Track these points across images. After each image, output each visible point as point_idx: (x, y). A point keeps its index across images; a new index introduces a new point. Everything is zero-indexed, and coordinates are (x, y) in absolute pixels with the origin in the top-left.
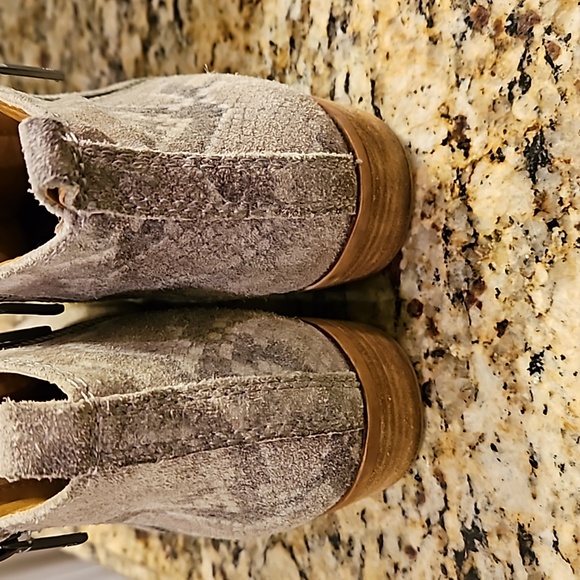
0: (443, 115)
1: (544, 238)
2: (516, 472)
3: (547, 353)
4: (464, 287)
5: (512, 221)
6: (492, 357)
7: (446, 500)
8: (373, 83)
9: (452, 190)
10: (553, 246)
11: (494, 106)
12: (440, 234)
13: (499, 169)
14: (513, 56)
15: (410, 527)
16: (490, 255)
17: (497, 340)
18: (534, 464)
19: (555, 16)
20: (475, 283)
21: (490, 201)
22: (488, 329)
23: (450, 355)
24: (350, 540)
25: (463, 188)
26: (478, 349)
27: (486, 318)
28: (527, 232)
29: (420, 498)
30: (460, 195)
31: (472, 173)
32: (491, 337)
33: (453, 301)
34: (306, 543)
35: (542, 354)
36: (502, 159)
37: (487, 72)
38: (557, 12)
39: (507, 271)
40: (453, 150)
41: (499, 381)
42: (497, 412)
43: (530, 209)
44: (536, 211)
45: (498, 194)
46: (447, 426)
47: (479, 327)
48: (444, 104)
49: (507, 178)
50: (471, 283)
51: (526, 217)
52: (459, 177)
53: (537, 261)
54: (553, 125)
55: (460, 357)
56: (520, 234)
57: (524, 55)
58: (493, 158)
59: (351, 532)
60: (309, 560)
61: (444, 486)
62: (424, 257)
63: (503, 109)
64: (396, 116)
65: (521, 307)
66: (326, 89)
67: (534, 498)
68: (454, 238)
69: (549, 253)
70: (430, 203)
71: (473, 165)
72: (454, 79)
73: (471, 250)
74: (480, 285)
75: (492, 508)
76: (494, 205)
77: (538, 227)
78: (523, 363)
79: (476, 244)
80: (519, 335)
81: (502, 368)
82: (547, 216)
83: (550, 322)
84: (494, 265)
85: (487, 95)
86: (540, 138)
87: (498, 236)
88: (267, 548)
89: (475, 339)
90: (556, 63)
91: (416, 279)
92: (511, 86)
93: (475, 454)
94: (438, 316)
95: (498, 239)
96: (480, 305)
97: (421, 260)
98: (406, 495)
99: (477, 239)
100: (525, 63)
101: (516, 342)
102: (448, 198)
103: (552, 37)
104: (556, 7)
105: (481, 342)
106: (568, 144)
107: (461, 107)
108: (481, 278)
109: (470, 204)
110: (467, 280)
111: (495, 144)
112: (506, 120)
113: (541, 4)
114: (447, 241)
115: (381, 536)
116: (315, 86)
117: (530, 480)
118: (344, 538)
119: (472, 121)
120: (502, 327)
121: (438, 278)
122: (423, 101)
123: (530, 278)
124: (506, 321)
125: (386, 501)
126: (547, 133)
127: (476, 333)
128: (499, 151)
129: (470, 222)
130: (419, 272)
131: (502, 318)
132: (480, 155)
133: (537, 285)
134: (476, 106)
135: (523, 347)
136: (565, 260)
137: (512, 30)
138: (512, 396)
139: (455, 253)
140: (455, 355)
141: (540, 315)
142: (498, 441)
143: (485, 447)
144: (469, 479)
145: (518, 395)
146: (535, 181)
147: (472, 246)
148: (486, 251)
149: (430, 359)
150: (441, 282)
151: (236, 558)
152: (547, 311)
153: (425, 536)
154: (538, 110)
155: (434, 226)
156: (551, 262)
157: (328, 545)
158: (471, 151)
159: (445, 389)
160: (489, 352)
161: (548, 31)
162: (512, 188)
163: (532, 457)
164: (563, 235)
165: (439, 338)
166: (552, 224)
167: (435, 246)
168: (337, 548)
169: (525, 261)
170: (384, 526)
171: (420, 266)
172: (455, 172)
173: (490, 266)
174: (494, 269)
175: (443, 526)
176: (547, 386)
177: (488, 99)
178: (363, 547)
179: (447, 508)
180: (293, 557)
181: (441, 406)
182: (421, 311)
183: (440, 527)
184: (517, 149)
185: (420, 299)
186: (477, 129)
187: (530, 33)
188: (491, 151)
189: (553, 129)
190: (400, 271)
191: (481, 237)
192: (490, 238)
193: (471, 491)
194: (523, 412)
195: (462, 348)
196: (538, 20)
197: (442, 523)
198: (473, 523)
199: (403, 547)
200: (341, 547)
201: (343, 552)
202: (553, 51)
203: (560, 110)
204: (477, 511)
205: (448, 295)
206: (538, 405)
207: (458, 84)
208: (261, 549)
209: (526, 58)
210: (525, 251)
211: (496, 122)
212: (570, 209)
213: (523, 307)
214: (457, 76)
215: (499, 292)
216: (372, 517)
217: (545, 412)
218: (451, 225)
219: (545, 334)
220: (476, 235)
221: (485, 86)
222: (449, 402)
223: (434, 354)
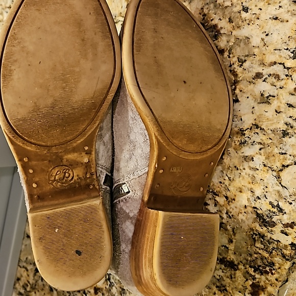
2: (277, 27)
3: (243, 5)
4: (214, 33)
5: (202, 8)
6: (238, 27)
7: (280, 64)
15: (287, 86)
16: (208, 19)
17: (233, 24)
18: (276, 19)
20: (214, 28)
22: (229, 26)
23: (232, 46)
24: (286, 124)
26: (234, 33)
27: (226, 27)
28: (207, 4)
29: (277, 77)
32: (232, 26)
33: (216, 39)
34: (283, 154)
35: (243, 6)
39: (215, 14)
41: (246, 27)
42: (256, 30)
46: (255, 55)
47: (228, 30)
50: (214, 30)
55: (234, 42)
56: (207, 6)
59: (283, 122)
60: (290, 155)
61: (275, 63)
65: (227, 12)
67: (288, 21)
74: (215, 26)
75: (288, 42)
78: (244, 14)
80: (235, 14)
81: (243, 24)
88: (280, 183)
89: (230, 33)
93: (267, 44)
94: (219, 47)
95: (205, 15)
96: (221, 28)
98: (274, 84)
101: (236, 16)
105: (232, 31)
108: (213, 25)
110: (212, 31)
115: (288, 104)
117: (281, 22)
118: (284, 127)
120: (230, 21)
123: (220, 6)
125: (274, 97)
131: (228, 20)
133: (223, 3)
135: (239, 14)
138: (252, 22)
140: (233, 44)
141: (232, 4)
142: (265, 32)
143: (266, 39)
144: (275, 50)
145: (253, 19)
148: (207, 21)
149: (231, 56)
151: (281, 210)
153: (292, 79)
157: (286, 139)
159: (242, 52)
160: (236, 28)
163: (274, 19)
165: (225, 49)
168: (288, 134)
169: (215, 6)
170: (284, 102)
173: (211, 20)
174: (213, 19)
175: (290, 68)
176: (253, 7)
178: (290, 117)
179: (283, 64)
180: (288, 166)
181: (247, 56)
183: (290, 70)
192: (204, 18)
193: (280, 50)
194: (259, 19)
195: (232, 40)
197: (288, 68)
198: (291, 52)
199: (294, 93)
200: (288, 131)
201: (290, 131)
204: (287, 49)
206: (258, 12)
208: (280, 188)
215: (220, 19)
216: (279, 107)
217: (261, 9)
219: (237, 4)
222: (247, 51)
223: (230, 54)
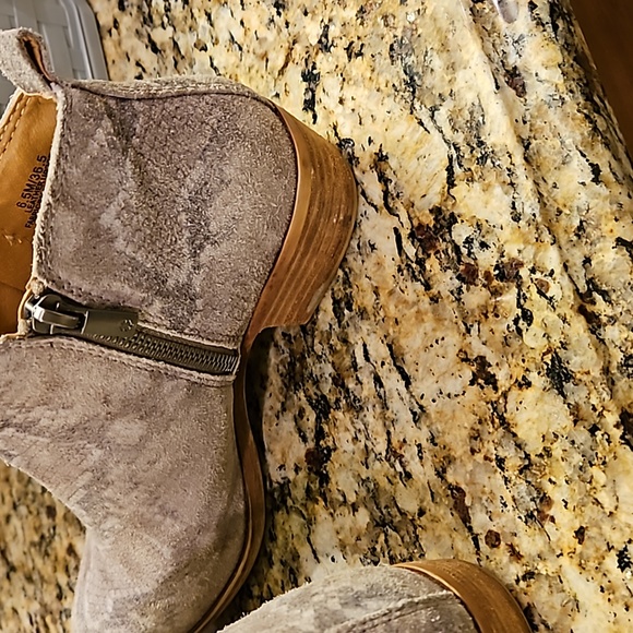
0: (463, 360)
1: (590, 443)
3: (629, 547)
4: (532, 506)
5: (556, 436)
6: (580, 565)
8: (390, 347)
9: (493, 422)
10: (601, 448)
11: (506, 342)
12: (494, 463)
13: (529, 394)
14: (509, 298)
16: (547, 471)
17: (579, 547)
19: (534, 258)
20: (541, 500)
21: (530, 423)
22: (569, 539)
23: (539, 574)
25: (501, 418)
26: (564, 560)
27: (563, 530)
28: (573, 442)
30: (501, 424)
31: (506, 403)
32: (572, 546)
33: (526, 522)
35: (626, 549)
36: (529, 384)
37: (490, 315)
38: (535, 255)
39: (567, 482)
40: (482, 388)
41: (594, 586)
42: (603, 616)
43: (568, 421)
44: (575, 422)
45: (536, 415)
47: (559, 540)
48: (461, 351)
49: (539, 400)
50: (538, 501)
51: (568, 429)
52: (495, 409)
53: (591, 465)
54: (564, 346)
55: (550, 573)
56: (568, 445)
57: (519, 294)
58: (520, 386)
62: (486, 489)
63: (515, 343)
64: (420, 370)
65: (591, 511)
66: (347, 361)
68: (508, 464)
69: (599, 455)
70: (476, 439)
71: (505, 395)
72: (463, 327)
73: (528, 471)
74: (545, 500)
76: (535, 426)
77: (582, 435)
78: (611, 562)
79: (530, 464)
80: (598, 537)
81: (593, 572)
82: (586, 424)
83: (622, 517)
84: (554, 479)
85: (497, 334)
86: (556, 359)
87: (548, 452)
89: (559, 552)
90: (548, 295)
91: (484, 511)
92: (516, 321)
94: (516, 541)
95: (550, 455)
96: (553, 519)
97: (483, 493)
99: (530, 460)
100: (522, 301)
101: (598, 544)
102: (491, 430)
103: (538, 275)
104: (533, 251)
105: (565, 554)
106: (583, 359)
107: (477, 349)
108: (545, 494)
109: (513, 430)
110: (533, 500)
111: (518, 373)
112: (520, 351)
113: (520, 251)
114: (503, 469)
116: (337, 362)
119: (491, 358)
120: (580, 534)
121: (505, 505)
122: (441, 352)
123: (590, 482)
124: (581, 527)
126: (561, 353)
127: (558, 546)
128: (524, 378)
129: (519, 446)
130: (486, 504)
131: (577, 527)
132: (508, 385)
133: (599, 488)
134: (491, 346)
135: (605, 548)
136: (615, 458)
137: (501, 277)
138: (611, 597)
139: (513, 477)
140: (545, 573)
141: (611, 513)
145: (617, 594)
146: (565, 397)
147: (526, 467)
148: (542, 468)
149: (522, 584)
150: (510, 507)
152: (616, 508)
154: (547, 336)
155: (486, 458)
156: (604, 463)
158: (499, 384)
159: (546, 609)
160: (576, 560)
161: (533, 271)
162: (546, 407)
164: (606, 436)
165: (524, 561)
166: (593, 430)
167: (492, 476)
169: (581, 468)
171: (485, 498)
172: (490, 406)
173: (550, 480)
174: (554, 483)
177: (499, 337)
181: (547, 627)
182: (498, 539)
184: (539, 373)
185: (494, 529)
186: (497, 364)
187: (518, 277)
188: (517, 380)
189: (565, 349)
190: (467, 508)
191: (533, 457)
192: (541, 456)
194: (627, 609)
195: (549, 564)
196: (522, 264)
202: (542, 286)
203: (565, 332)
205: (520, 517)
207: (468, 331)
209: (521, 297)
210: (577, 459)
211: (512, 355)
212: (605, 413)
213: (592, 510)
214: (465, 324)
215: (566, 503)
218: (502, 454)
219: (621, 530)
220: (527, 456)
221: (493, 327)
222: (554, 620)
223: (524, 578)
